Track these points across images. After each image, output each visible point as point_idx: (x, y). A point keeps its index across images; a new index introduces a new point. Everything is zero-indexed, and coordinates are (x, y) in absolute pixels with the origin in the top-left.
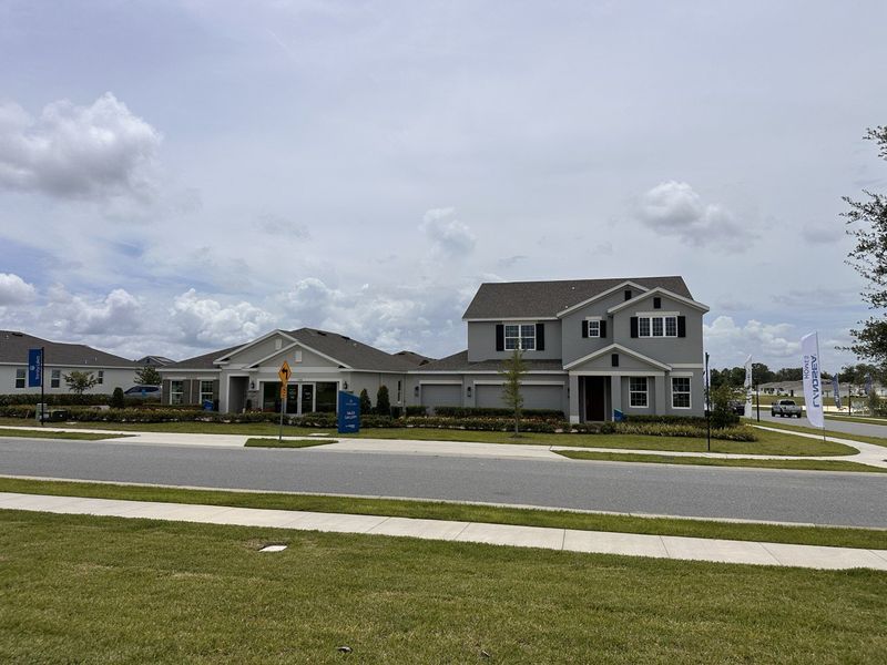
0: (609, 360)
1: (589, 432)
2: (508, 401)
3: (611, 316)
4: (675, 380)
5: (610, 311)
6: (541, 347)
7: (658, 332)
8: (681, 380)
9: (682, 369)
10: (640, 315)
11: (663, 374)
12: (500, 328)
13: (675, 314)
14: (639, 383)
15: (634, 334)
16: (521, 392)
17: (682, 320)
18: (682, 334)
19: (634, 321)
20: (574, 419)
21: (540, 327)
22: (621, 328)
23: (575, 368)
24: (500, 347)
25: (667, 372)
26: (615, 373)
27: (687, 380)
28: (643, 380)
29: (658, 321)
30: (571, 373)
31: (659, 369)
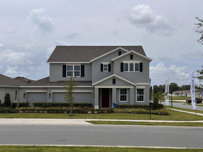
0: (111, 81)
1: (102, 112)
3: (113, 62)
4: (138, 90)
5: (112, 60)
6: (83, 75)
7: (131, 69)
8: (140, 89)
9: (141, 85)
10: (125, 62)
11: (133, 87)
12: (64, 67)
13: (138, 62)
14: (124, 91)
15: (122, 70)
17: (141, 64)
18: (141, 70)
19: (122, 64)
20: (97, 107)
21: (83, 66)
22: (117, 68)
23: (97, 85)
24: (64, 75)
25: (135, 86)
26: (114, 87)
27: (143, 90)
29: (132, 65)
30: (96, 87)
31: (131, 85)
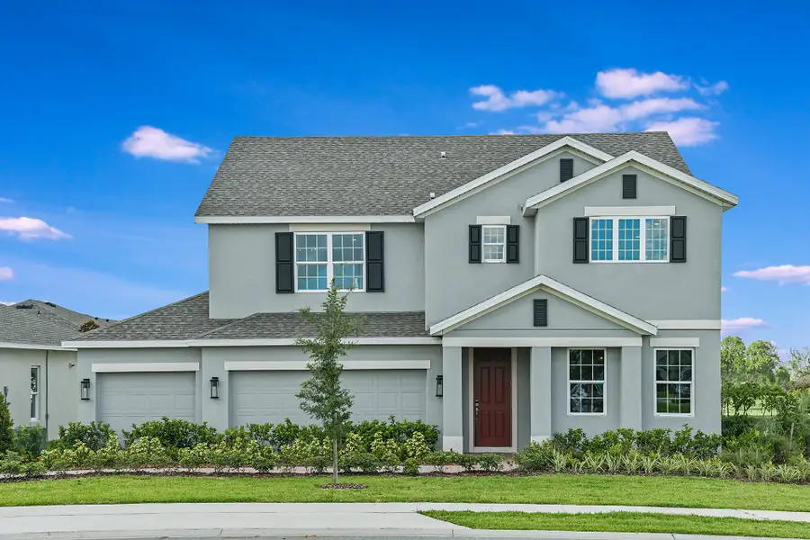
0: (527, 311)
2: (313, 404)
3: (531, 216)
4: (662, 356)
5: (530, 203)
6: (376, 284)
7: (630, 251)
8: (674, 353)
9: (676, 332)
10: (592, 212)
11: (638, 342)
12: (284, 242)
13: (666, 212)
14: (587, 364)
15: (580, 256)
16: (344, 383)
17: (679, 224)
18: (678, 255)
19: (581, 225)
20: (452, 442)
21: (375, 241)
22: (549, 241)
23: (456, 331)
24: (284, 284)
25: (646, 337)
26: (540, 342)
27: (687, 355)
28: (599, 353)
29: (630, 226)
30: (446, 342)
31: (629, 330)
